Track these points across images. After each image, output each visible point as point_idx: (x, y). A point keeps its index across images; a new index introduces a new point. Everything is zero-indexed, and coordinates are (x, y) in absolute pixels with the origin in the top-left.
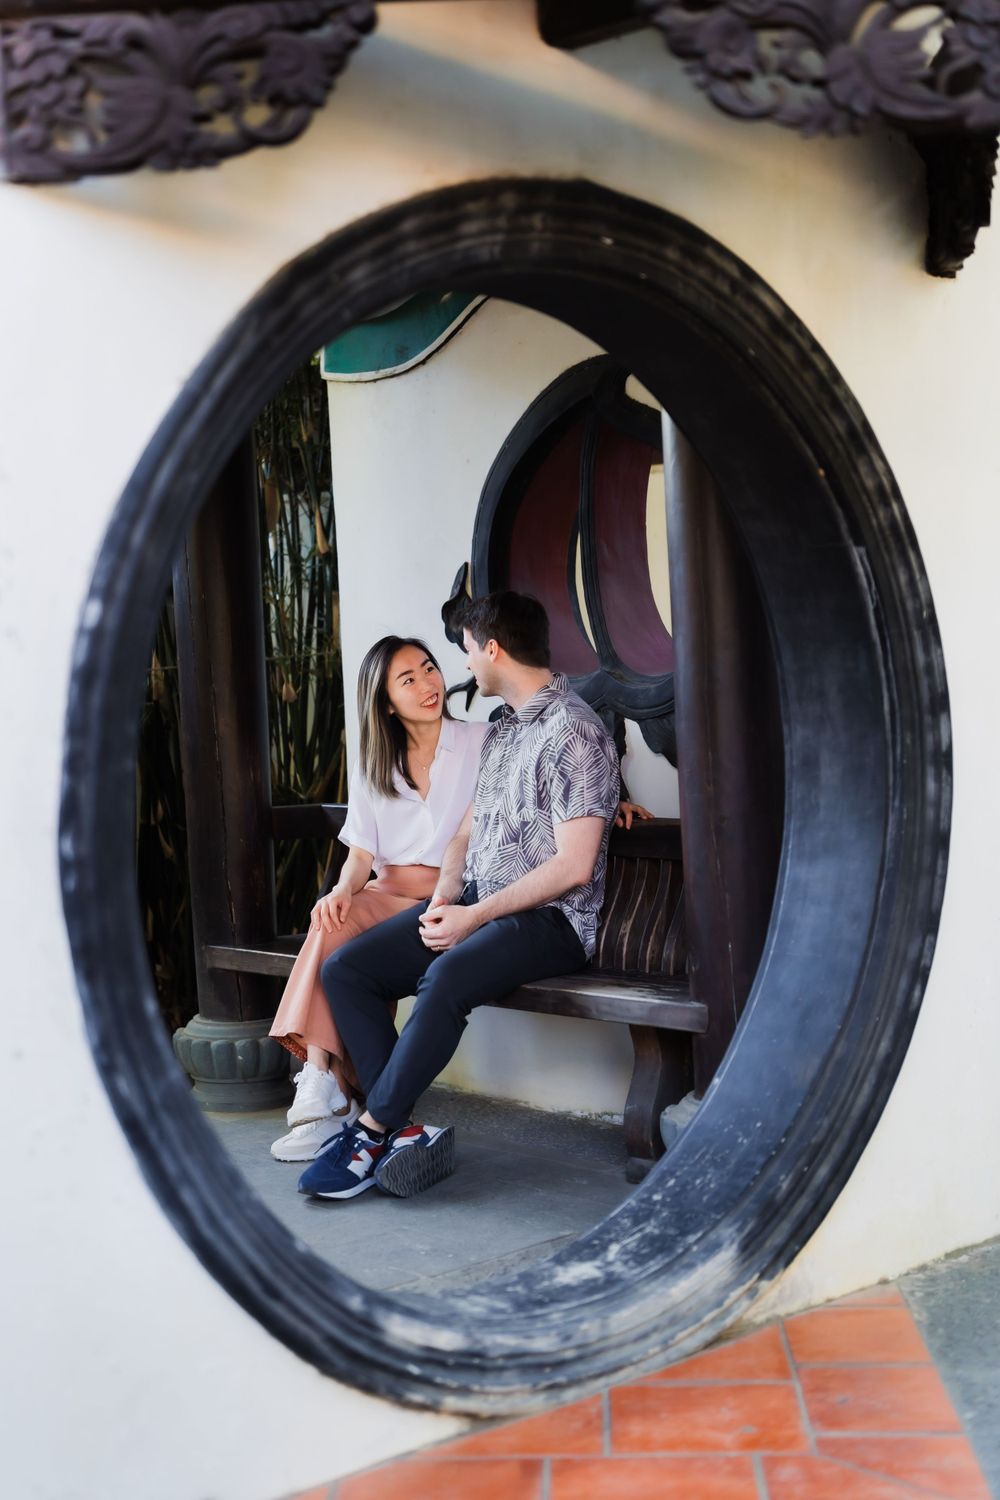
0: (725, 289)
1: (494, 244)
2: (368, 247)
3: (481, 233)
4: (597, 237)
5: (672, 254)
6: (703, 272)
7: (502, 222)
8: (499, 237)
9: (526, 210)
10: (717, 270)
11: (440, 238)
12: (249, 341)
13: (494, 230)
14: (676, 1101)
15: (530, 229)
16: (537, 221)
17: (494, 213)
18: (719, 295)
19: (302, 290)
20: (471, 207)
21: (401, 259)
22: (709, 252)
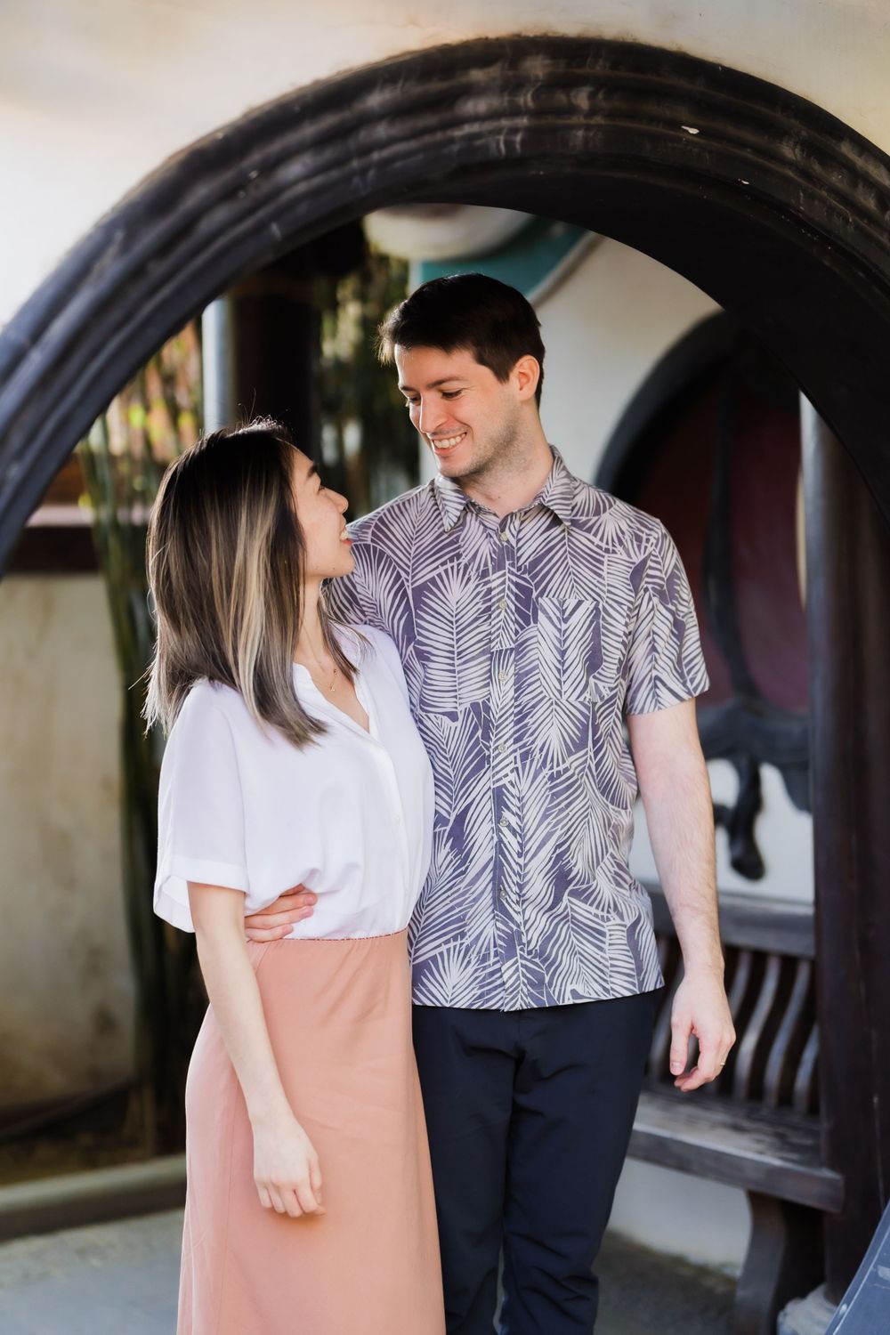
0: (871, 203)
1: (514, 131)
2: (309, 131)
3: (494, 115)
4: (676, 125)
5: (789, 151)
6: (836, 179)
7: (526, 99)
8: (524, 121)
9: (566, 83)
10: (856, 176)
11: (430, 120)
12: (111, 267)
13: (515, 112)
14: (803, 1294)
15: (572, 110)
16: (582, 99)
17: (514, 85)
18: (862, 212)
19: (200, 192)
20: (477, 75)
21: (366, 151)
22: (846, 149)
